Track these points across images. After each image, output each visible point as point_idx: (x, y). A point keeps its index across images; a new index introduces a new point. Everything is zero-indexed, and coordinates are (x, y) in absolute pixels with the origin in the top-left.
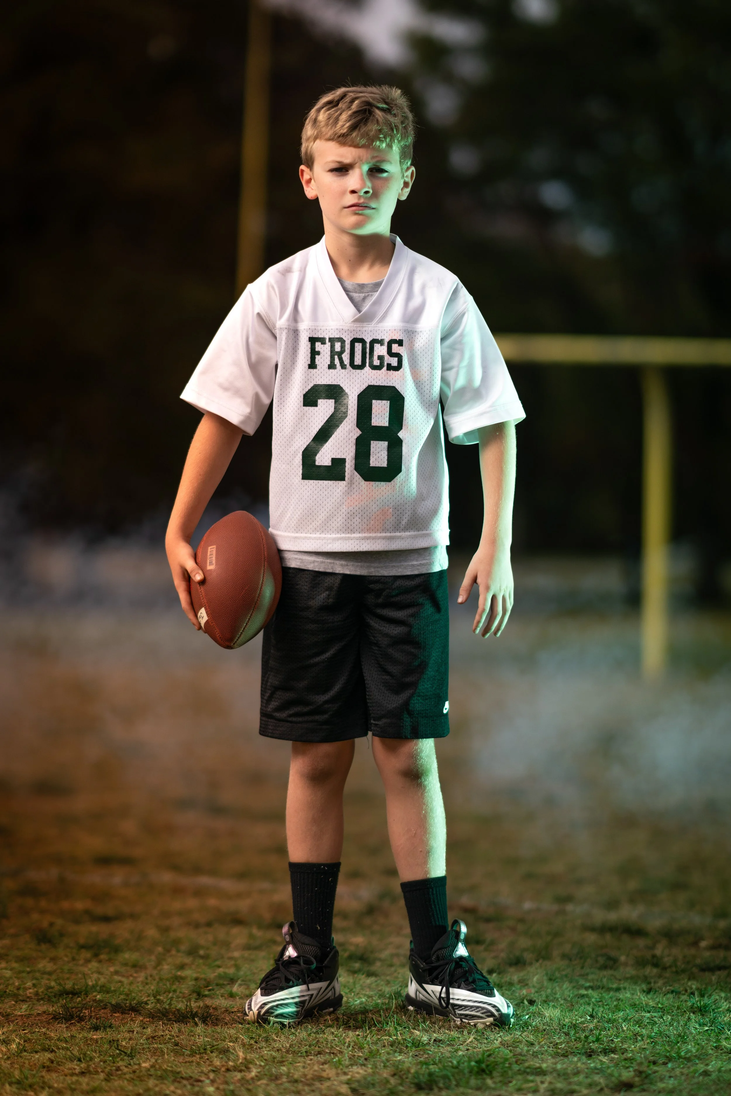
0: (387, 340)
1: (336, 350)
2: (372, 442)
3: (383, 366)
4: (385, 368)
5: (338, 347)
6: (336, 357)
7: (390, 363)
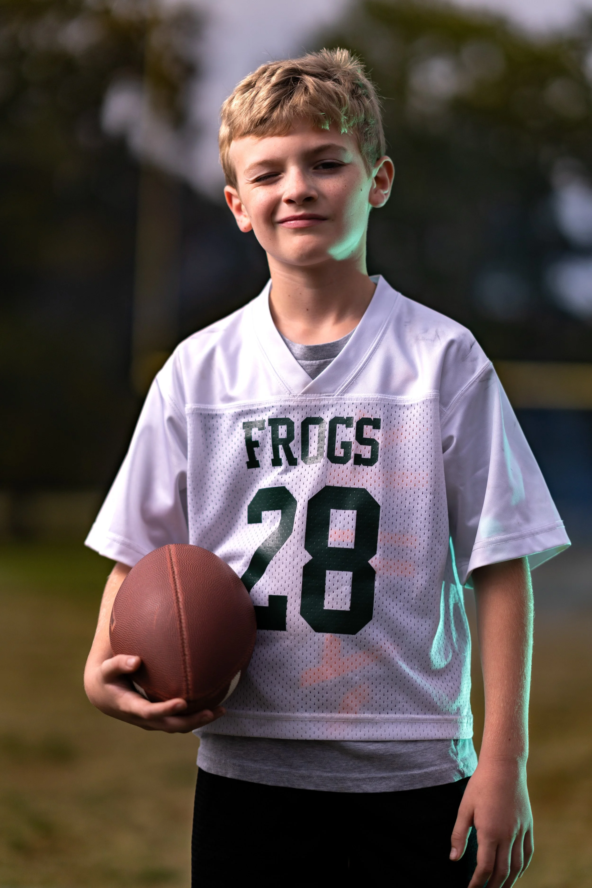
0: (356, 419)
1: (280, 437)
2: (328, 572)
3: (349, 459)
4: (351, 461)
5: (282, 431)
6: (280, 447)
7: (359, 453)
